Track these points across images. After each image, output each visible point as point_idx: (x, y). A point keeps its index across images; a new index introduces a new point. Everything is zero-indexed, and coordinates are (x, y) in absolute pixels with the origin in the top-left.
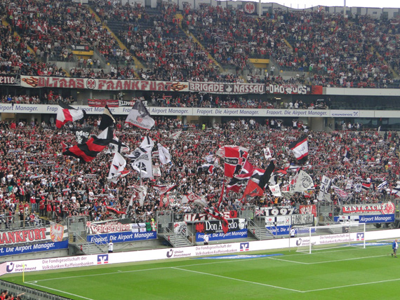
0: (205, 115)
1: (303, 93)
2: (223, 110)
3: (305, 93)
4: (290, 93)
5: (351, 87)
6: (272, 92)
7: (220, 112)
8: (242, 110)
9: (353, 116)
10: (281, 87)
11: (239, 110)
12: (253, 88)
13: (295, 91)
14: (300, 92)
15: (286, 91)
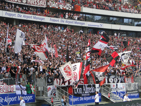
0: (11, 17)
1: (69, 10)
2: (22, 15)
3: (71, 9)
4: (62, 8)
5: (96, 8)
6: (51, 7)
7: (21, 16)
8: (35, 16)
9: (100, 27)
10: (57, 3)
11: (33, 16)
12: (39, 2)
13: (65, 8)
14: (67, 9)
15: (59, 7)
